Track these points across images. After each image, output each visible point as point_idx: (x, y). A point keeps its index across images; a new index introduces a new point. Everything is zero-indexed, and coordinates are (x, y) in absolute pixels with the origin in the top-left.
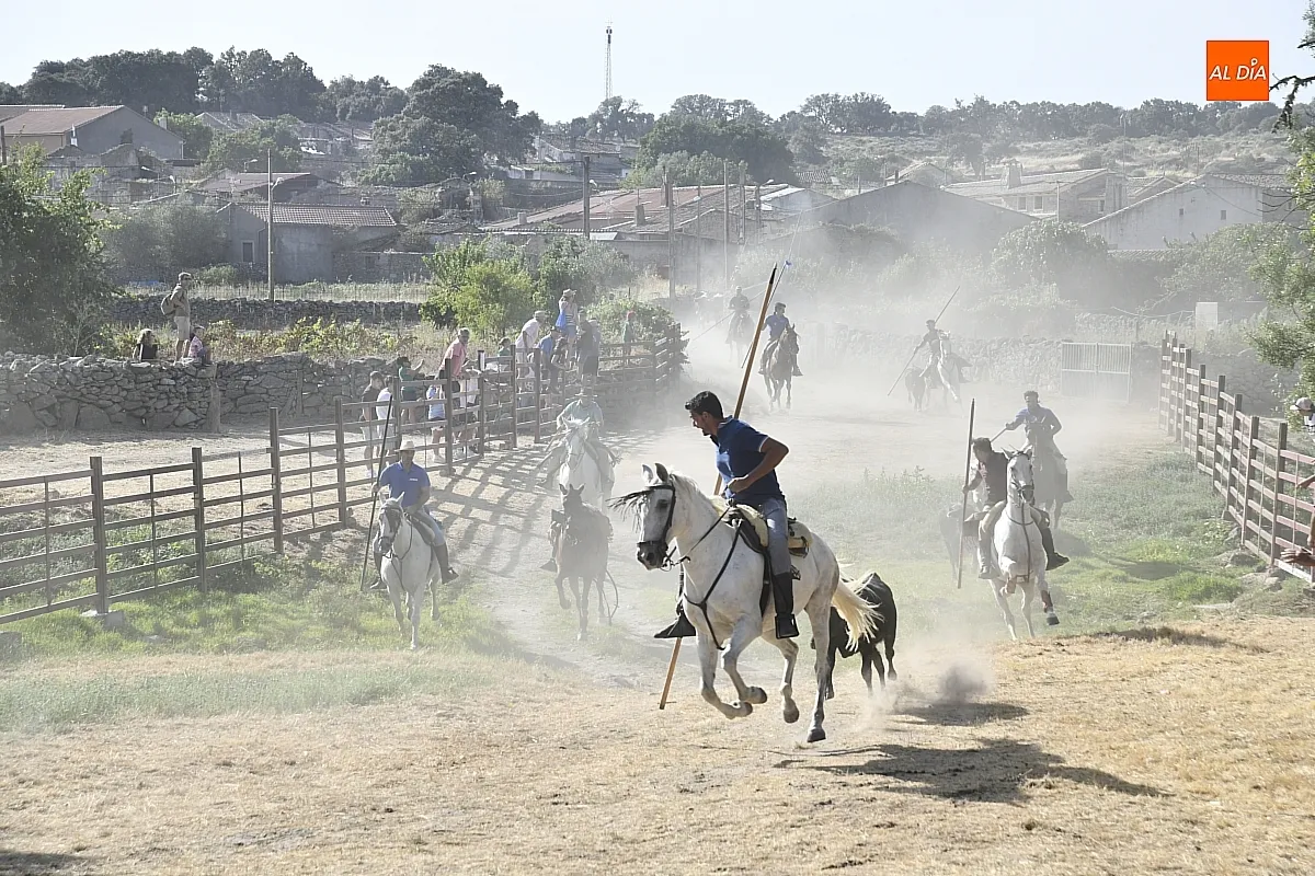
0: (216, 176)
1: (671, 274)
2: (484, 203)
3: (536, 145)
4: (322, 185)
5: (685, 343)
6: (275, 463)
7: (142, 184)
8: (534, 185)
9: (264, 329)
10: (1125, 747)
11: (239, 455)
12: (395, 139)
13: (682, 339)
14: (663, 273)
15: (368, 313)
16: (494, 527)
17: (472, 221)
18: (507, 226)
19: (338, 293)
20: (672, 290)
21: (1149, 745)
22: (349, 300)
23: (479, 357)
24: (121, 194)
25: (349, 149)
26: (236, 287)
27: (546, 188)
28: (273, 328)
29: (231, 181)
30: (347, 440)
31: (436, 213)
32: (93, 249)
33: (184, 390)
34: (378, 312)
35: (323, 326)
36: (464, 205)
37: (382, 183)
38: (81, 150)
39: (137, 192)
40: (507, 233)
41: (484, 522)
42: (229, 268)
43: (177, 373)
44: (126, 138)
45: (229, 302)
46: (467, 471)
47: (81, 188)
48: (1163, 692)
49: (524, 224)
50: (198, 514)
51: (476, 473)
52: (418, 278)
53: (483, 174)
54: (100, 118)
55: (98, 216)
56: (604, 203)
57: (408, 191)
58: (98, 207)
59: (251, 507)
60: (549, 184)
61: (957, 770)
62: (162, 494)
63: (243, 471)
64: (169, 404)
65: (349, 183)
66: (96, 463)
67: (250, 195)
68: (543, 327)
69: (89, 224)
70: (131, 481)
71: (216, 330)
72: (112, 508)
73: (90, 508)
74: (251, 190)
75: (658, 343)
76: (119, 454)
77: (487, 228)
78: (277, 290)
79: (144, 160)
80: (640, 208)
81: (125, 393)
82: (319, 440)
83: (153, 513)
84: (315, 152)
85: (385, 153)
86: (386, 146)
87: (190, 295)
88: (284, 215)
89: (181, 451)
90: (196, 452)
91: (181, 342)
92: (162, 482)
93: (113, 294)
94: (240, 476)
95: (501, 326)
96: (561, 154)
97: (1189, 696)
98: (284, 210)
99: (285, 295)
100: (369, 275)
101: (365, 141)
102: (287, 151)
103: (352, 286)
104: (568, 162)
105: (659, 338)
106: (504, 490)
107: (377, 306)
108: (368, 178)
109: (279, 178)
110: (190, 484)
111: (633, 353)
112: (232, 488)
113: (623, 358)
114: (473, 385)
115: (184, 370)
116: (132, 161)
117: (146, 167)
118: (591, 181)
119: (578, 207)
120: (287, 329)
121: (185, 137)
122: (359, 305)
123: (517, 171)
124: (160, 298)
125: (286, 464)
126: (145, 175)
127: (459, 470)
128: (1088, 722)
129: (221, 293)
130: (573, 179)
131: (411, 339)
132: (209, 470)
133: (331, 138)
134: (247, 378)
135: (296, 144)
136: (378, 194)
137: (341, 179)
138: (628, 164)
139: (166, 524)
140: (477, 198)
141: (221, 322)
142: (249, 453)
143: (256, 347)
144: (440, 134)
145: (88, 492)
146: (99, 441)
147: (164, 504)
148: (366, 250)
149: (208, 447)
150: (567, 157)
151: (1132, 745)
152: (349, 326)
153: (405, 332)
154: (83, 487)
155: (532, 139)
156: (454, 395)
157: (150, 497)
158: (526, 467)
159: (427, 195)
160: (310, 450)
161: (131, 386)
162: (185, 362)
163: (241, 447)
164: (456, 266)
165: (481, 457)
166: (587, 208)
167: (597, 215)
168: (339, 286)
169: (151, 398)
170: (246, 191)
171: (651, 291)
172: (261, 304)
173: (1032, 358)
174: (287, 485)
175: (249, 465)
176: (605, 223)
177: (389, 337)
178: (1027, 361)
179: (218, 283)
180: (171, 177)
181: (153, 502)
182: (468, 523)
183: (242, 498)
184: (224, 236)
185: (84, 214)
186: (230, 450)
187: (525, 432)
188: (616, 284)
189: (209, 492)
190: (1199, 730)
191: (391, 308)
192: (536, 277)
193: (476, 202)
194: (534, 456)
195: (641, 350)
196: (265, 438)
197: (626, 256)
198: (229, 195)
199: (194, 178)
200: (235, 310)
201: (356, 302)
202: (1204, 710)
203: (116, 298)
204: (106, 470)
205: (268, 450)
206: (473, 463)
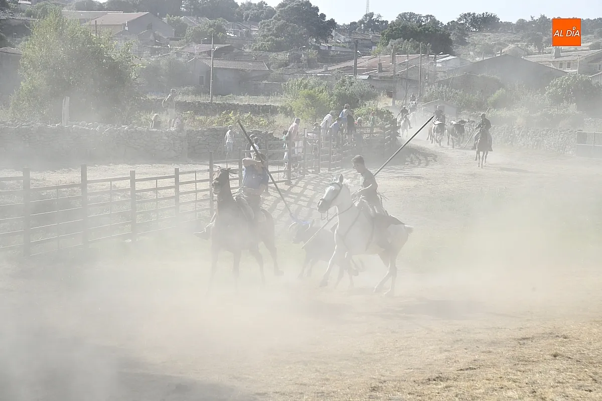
0: (189, 45)
1: (393, 96)
2: (308, 60)
3: (333, 34)
4: (236, 50)
6: (211, 176)
7: (156, 48)
8: (332, 53)
9: (207, 115)
11: (195, 172)
12: (269, 30)
14: (390, 95)
15: (256, 110)
16: (308, 209)
17: (303, 69)
18: (319, 71)
19: (241, 100)
20: (394, 103)
22: (246, 103)
23: (304, 131)
24: (147, 52)
25: (248, 34)
26: (196, 96)
27: (337, 54)
28: (212, 116)
29: (195, 48)
31: (286, 65)
32: (133, 77)
33: (172, 142)
34: (259, 109)
35: (235, 114)
36: (299, 61)
37: (263, 50)
38: (130, 32)
39: (154, 52)
40: (318, 75)
41: (305, 206)
42: (193, 87)
43: (169, 134)
44: (150, 27)
45: (193, 103)
46: (297, 183)
47: (128, 49)
49: (327, 70)
50: (176, 197)
51: (301, 184)
52: (277, 94)
53: (308, 47)
54: (138, 18)
55: (136, 61)
56: (364, 62)
57: (274, 54)
58: (136, 57)
59: (200, 196)
60: (338, 52)
61: (521, 328)
62: (161, 189)
63: (197, 179)
64: (165, 148)
65: (247, 50)
66: (133, 173)
67: (203, 55)
68: (334, 118)
69: (132, 65)
70: (147, 183)
71: (187, 116)
72: (139, 194)
73: (129, 194)
74: (204, 52)
75: (386, 127)
76: (143, 170)
77: (309, 72)
78: (214, 98)
79: (156, 37)
80: (380, 64)
81: (146, 142)
83: (157, 197)
84: (233, 35)
85: (264, 36)
86: (265, 33)
87: (175, 99)
88: (218, 64)
89: (170, 169)
90: (177, 170)
91: (171, 120)
92: (161, 183)
93: (141, 98)
94: (195, 182)
95: (315, 117)
96: (345, 39)
98: (218, 61)
99: (218, 100)
100: (256, 92)
101: (255, 31)
102: (220, 35)
103: (248, 96)
104: (348, 42)
105: (387, 125)
106: (313, 192)
107: (259, 106)
108: (256, 48)
109: (217, 47)
110: (173, 185)
111: (374, 132)
112: (192, 187)
113: (370, 133)
114: (301, 143)
116: (152, 37)
117: (158, 40)
118: (358, 51)
119: (352, 63)
120: (217, 116)
121: (176, 27)
122: (251, 106)
123: (324, 46)
124: (162, 100)
126: (157, 44)
127: (293, 182)
129: (189, 99)
130: (350, 50)
131: (274, 122)
132: (182, 178)
133: (240, 29)
134: (200, 137)
135: (224, 31)
136: (260, 55)
137: (244, 48)
138: (375, 44)
139: (162, 202)
140: (305, 58)
141: (189, 112)
142: (200, 171)
143: (204, 124)
144: (289, 28)
145: (129, 186)
146: (133, 164)
147: (162, 193)
148: (255, 80)
149: (182, 168)
150: (347, 40)
152: (246, 115)
153: (271, 119)
154: (126, 184)
155: (332, 32)
156: (293, 148)
157: (156, 190)
158: (324, 182)
159: (283, 56)
161: (149, 139)
162: (173, 129)
163: (196, 169)
164: (295, 89)
165: (304, 177)
166: (356, 64)
167: (360, 67)
168: (241, 97)
169: (157, 145)
170: (202, 52)
171: (384, 103)
172: (207, 105)
173: (562, 138)
175: (200, 176)
176: (364, 71)
177: (263, 121)
178: (560, 139)
179: (188, 94)
180: (169, 45)
181: (156, 192)
182: (297, 206)
183: (196, 192)
184: (191, 72)
185: (130, 61)
186: (191, 170)
187: (325, 166)
188: (368, 99)
189: (182, 189)
191: (265, 107)
192: (332, 95)
193: (305, 60)
194: (328, 177)
195: (379, 130)
196: (207, 165)
197: (373, 87)
198: (194, 54)
199: (178, 46)
200: (195, 106)
201: (249, 104)
203: (143, 100)
204: (137, 177)
205: (208, 170)
206: (300, 179)
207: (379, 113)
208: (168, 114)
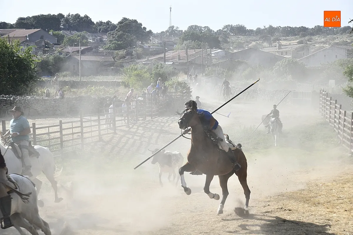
2: (137, 54)
3: (151, 39)
4: (94, 50)
5: (191, 92)
6: (82, 124)
7: (46, 50)
8: (151, 50)
9: (79, 88)
10: (310, 200)
11: (72, 122)
12: (113, 37)
13: (190, 90)
14: (186, 73)
15: (106, 84)
16: (140, 141)
17: (134, 59)
18: (143, 61)
19: (98, 79)
21: (317, 199)
22: (101, 81)
23: (136, 96)
24: (40, 53)
25: (101, 40)
26: (71, 77)
27: (154, 50)
28: (81, 88)
29: (70, 49)
30: (101, 118)
31: (124, 57)
32: (33, 67)
33: (57, 105)
34: (109, 84)
35: (94, 88)
36: (132, 55)
37: (110, 49)
38: (30, 41)
39: (45, 52)
40: (143, 62)
41: (138, 140)
42: (69, 72)
43: (55, 100)
44: (42, 38)
45: (69, 81)
46: (133, 126)
47: (30, 51)
48: (320, 185)
49: (148, 60)
50: (61, 138)
51: (135, 127)
52: (120, 75)
53: (136, 47)
54: (34, 32)
55: (34, 58)
56: (169, 54)
57: (117, 51)
58: (34, 56)
59: (75, 136)
60: (155, 49)
61: (265, 206)
62: (51, 133)
63: (73, 126)
64: (53, 109)
65: (101, 49)
66: (34, 124)
67: (75, 53)
69: (32, 61)
70: (43, 129)
71: (65, 89)
72: (38, 136)
73: (32, 137)
74: (75, 51)
75: (184, 91)
76: (40, 122)
77: (138, 61)
78: (82, 78)
79: (46, 43)
80: (179, 56)
81: (42, 106)
82: (93, 118)
83: (49, 138)
84: (92, 41)
85: (111, 41)
86: (111, 39)
87: (59, 80)
89: (57, 121)
90: (61, 122)
91: (56, 92)
92: (51, 130)
93: (38, 79)
94: (72, 128)
95: (142, 87)
96: (158, 41)
97: (327, 186)
98: (84, 57)
99: (84, 79)
100: (107, 74)
101: (105, 38)
102: (84, 41)
103: (102, 76)
104: (160, 43)
106: (143, 131)
107: (109, 82)
108: (106, 48)
109: (83, 48)
110: (59, 130)
111: (177, 94)
112: (70, 131)
113: (175, 96)
114: (134, 103)
115: (57, 100)
116: (43, 44)
117: (47, 45)
118: (166, 48)
119: (162, 55)
120: (85, 88)
121: (57, 37)
122: (104, 82)
123: (146, 45)
124: (51, 80)
125: (84, 124)
126: (46, 47)
127: (131, 126)
128: (300, 193)
129: (67, 79)
130: (161, 48)
131: (118, 91)
132: (64, 126)
133: (96, 37)
134: (74, 101)
135: (87, 39)
136: (109, 52)
137: (99, 48)
138: (176, 44)
139: (53, 141)
140: (135, 53)
141: (67, 87)
142: (74, 122)
143: (76, 93)
144: (125, 36)
146: (35, 119)
147: (52, 135)
148: (106, 67)
149: (64, 120)
150: (159, 42)
151: (312, 199)
152: (101, 88)
153: (116, 89)
155: (150, 37)
157: (48, 134)
158: (148, 125)
159: (122, 52)
160: (90, 121)
161: (43, 104)
162: (58, 97)
163: (73, 120)
164: (130, 71)
165: (137, 123)
166: (165, 56)
167: (168, 57)
168: (98, 77)
169: (48, 107)
171: (182, 78)
172: (78, 82)
174: (85, 130)
175: (75, 125)
176: (170, 60)
177: (112, 90)
178: (283, 96)
179: (66, 76)
180: (54, 48)
181: (49, 135)
182: (133, 140)
183: (73, 134)
184: (68, 63)
185: (31, 58)
186: (69, 121)
187: (148, 116)
188: (173, 76)
189: (64, 132)
190: (330, 195)
191: (113, 83)
192: (151, 74)
193: (135, 54)
194: (151, 122)
195: (180, 94)
196: (79, 118)
197: (175, 68)
198: (69, 53)
199: (59, 48)
200: (71, 83)
202: (331, 190)
203: (39, 81)
204: (36, 127)
205: (80, 121)
206: (134, 124)
207: (180, 84)
208: (55, 88)
